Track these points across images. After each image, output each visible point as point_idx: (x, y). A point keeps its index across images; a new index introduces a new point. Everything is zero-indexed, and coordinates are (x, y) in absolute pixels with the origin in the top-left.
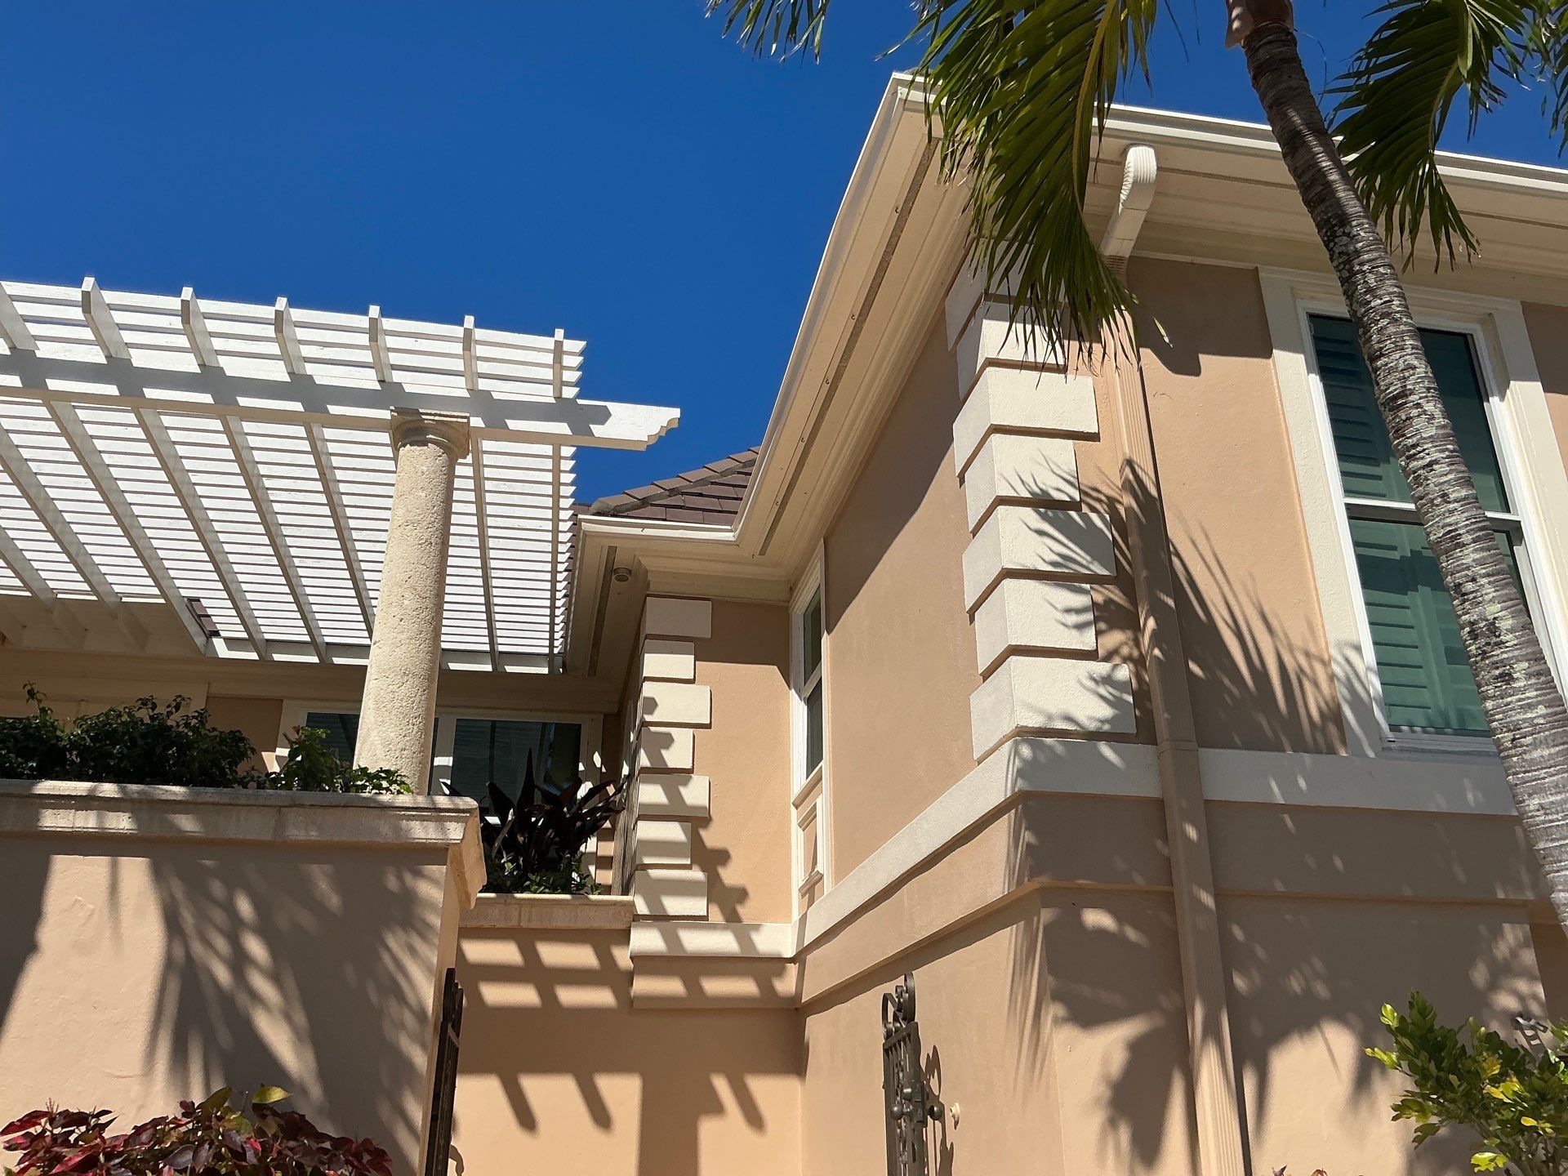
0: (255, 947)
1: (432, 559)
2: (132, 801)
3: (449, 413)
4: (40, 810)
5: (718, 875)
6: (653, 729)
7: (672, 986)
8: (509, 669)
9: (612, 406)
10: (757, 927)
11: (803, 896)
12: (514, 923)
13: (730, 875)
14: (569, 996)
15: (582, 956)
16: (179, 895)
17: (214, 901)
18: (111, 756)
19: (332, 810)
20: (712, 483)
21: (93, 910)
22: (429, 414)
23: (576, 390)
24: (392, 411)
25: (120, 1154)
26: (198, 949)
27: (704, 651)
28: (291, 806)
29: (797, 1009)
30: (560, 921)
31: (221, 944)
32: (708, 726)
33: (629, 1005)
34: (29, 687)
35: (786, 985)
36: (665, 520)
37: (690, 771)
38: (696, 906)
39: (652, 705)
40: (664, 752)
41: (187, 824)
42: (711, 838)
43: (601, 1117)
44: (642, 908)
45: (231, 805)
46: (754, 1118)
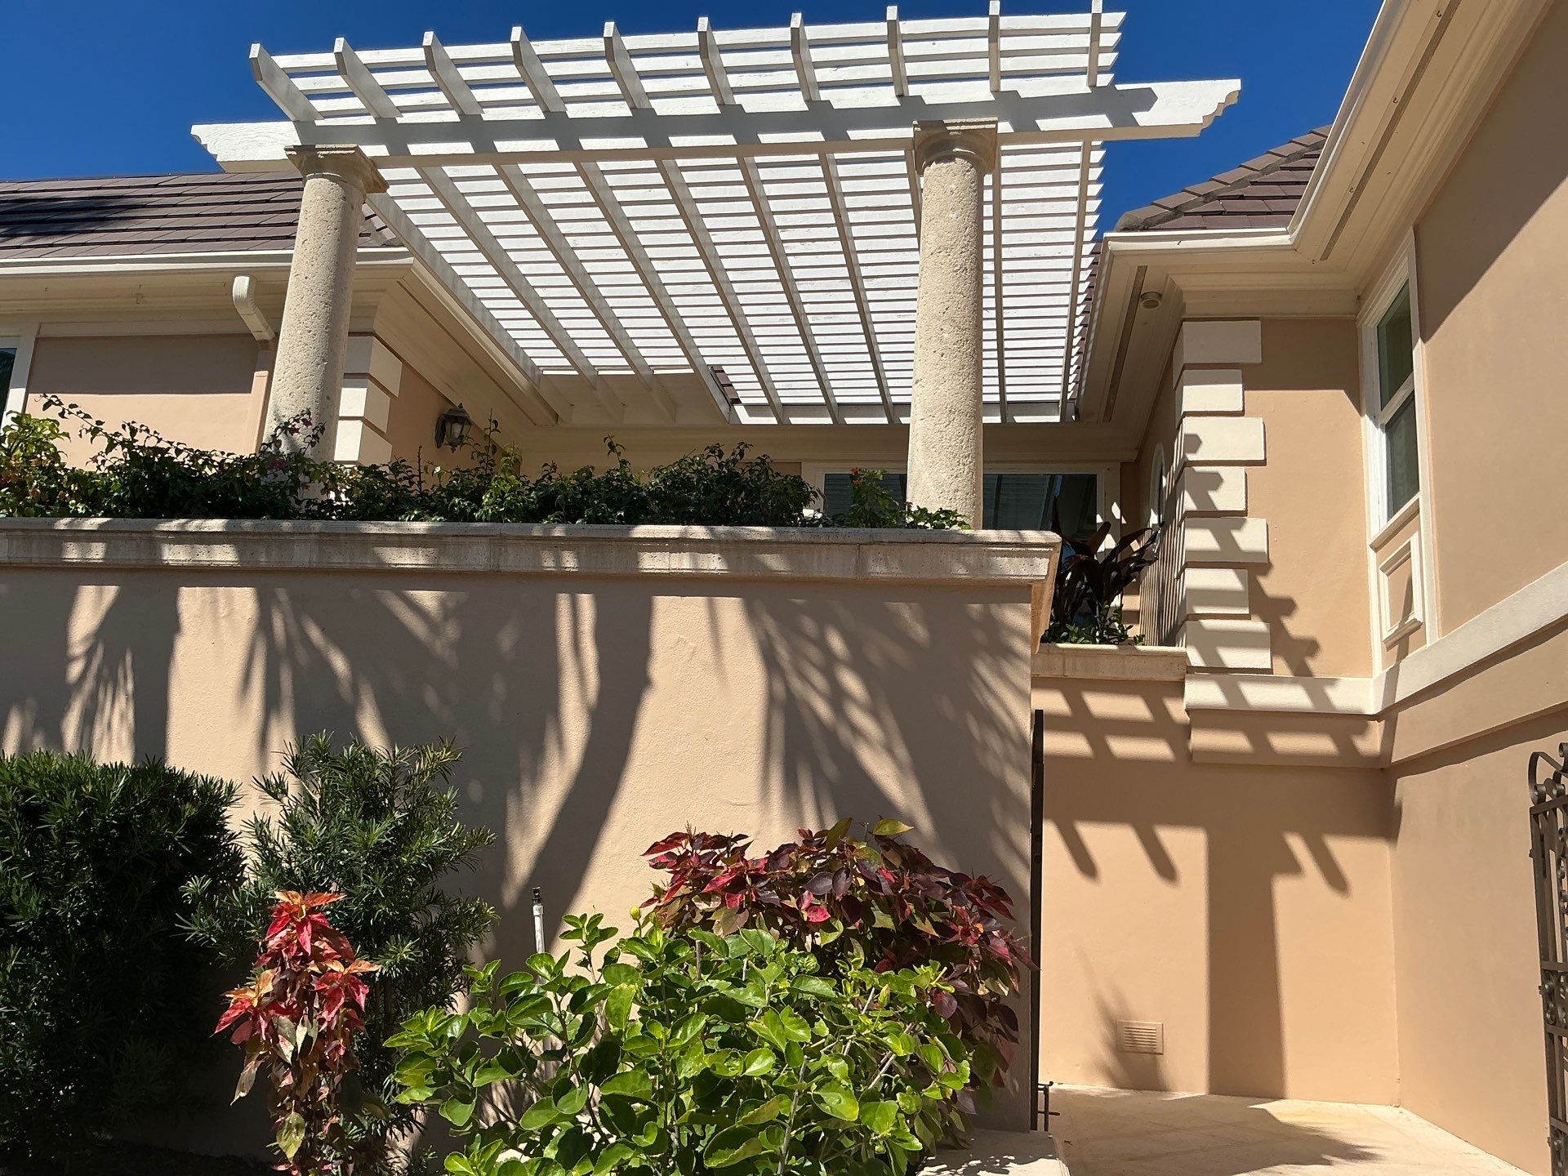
0: (851, 683)
1: (968, 286)
2: (719, 542)
3: (975, 120)
4: (639, 553)
5: (1282, 626)
6: (1198, 469)
7: (1237, 741)
8: (1019, 419)
9: (1157, 87)
10: (1332, 682)
11: (1389, 648)
12: (1057, 673)
13: (1296, 626)
14: (1121, 747)
15: (1134, 708)
16: (773, 632)
17: (808, 638)
18: (688, 503)
19: (911, 546)
20: (1253, 183)
21: (695, 648)
22: (955, 125)
23: (1110, 76)
24: (915, 126)
25: (764, 878)
26: (796, 684)
27: (1253, 379)
28: (870, 544)
29: (1382, 769)
30: (1107, 671)
31: (818, 680)
32: (1263, 463)
33: (1189, 758)
34: (608, 440)
35: (1371, 743)
36: (1205, 228)
37: (1244, 513)
38: (1260, 658)
39: (1194, 442)
40: (1212, 494)
41: (775, 562)
42: (1272, 586)
43: (1165, 869)
44: (1196, 659)
45: (812, 543)
46: (1336, 879)
